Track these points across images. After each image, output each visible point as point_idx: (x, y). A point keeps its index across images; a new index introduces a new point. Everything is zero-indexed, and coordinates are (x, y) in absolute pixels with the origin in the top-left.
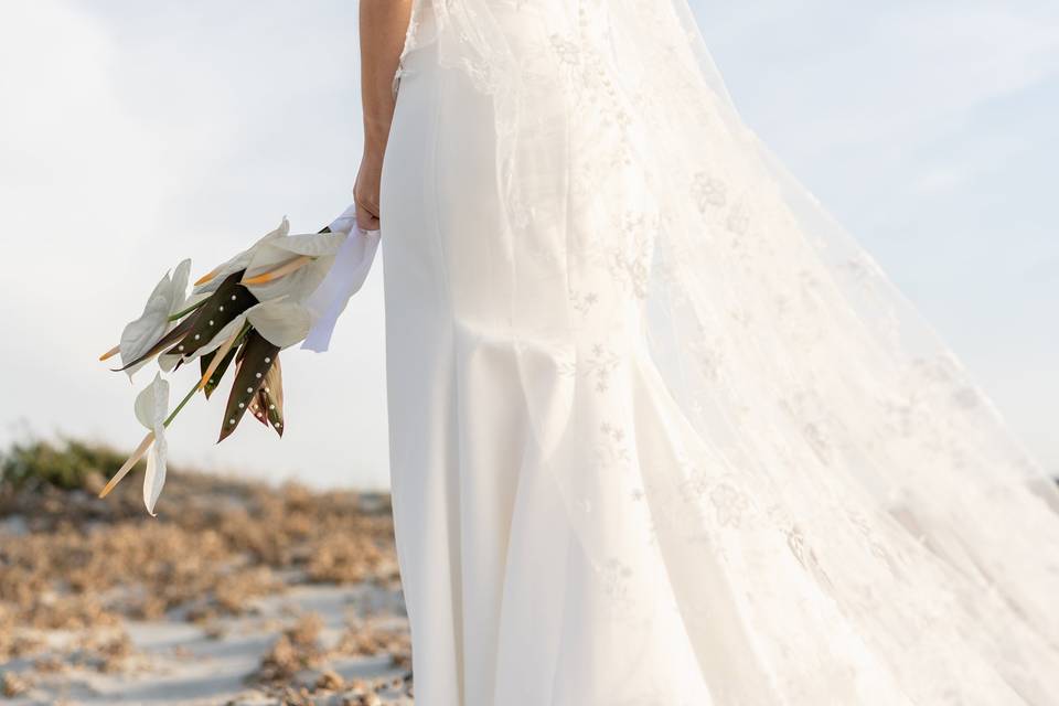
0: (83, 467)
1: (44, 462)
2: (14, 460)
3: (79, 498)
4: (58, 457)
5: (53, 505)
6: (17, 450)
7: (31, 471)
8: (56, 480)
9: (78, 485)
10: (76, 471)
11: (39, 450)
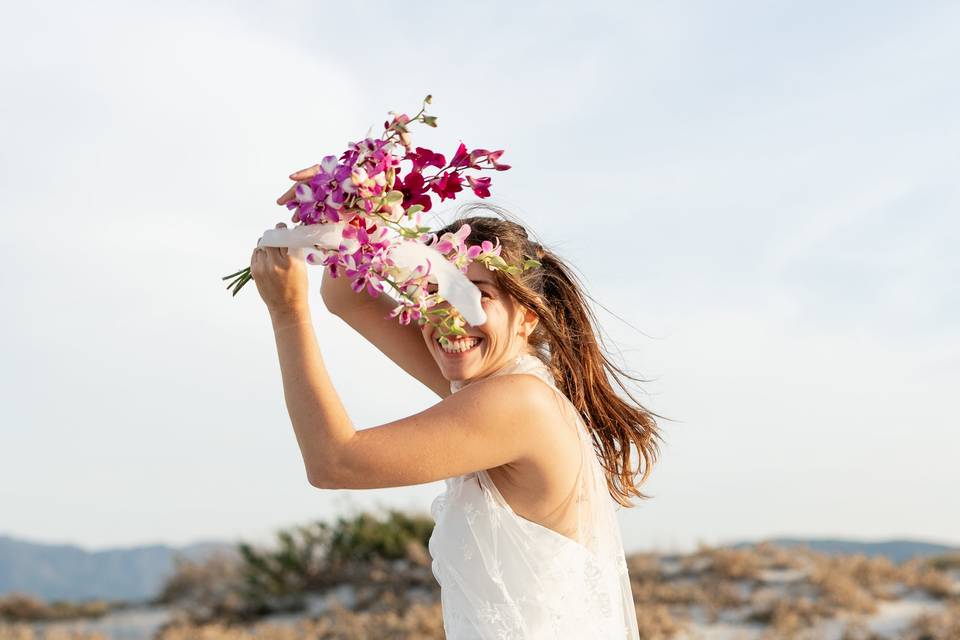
0: (404, 536)
1: (368, 532)
2: (340, 532)
3: (401, 567)
4: (381, 527)
5: (378, 575)
6: (343, 523)
7: (356, 541)
8: (380, 548)
9: (400, 554)
10: (397, 541)
11: (362, 521)
